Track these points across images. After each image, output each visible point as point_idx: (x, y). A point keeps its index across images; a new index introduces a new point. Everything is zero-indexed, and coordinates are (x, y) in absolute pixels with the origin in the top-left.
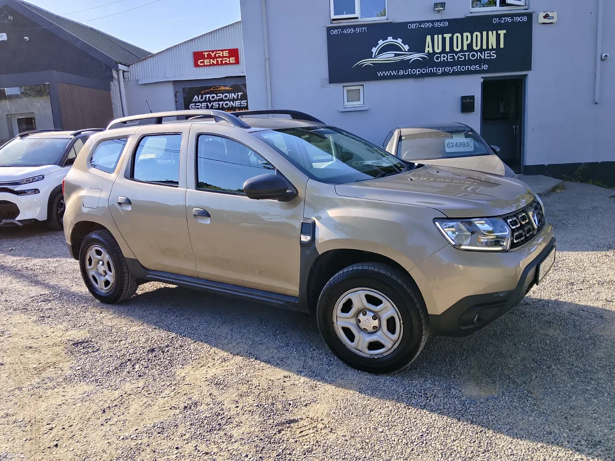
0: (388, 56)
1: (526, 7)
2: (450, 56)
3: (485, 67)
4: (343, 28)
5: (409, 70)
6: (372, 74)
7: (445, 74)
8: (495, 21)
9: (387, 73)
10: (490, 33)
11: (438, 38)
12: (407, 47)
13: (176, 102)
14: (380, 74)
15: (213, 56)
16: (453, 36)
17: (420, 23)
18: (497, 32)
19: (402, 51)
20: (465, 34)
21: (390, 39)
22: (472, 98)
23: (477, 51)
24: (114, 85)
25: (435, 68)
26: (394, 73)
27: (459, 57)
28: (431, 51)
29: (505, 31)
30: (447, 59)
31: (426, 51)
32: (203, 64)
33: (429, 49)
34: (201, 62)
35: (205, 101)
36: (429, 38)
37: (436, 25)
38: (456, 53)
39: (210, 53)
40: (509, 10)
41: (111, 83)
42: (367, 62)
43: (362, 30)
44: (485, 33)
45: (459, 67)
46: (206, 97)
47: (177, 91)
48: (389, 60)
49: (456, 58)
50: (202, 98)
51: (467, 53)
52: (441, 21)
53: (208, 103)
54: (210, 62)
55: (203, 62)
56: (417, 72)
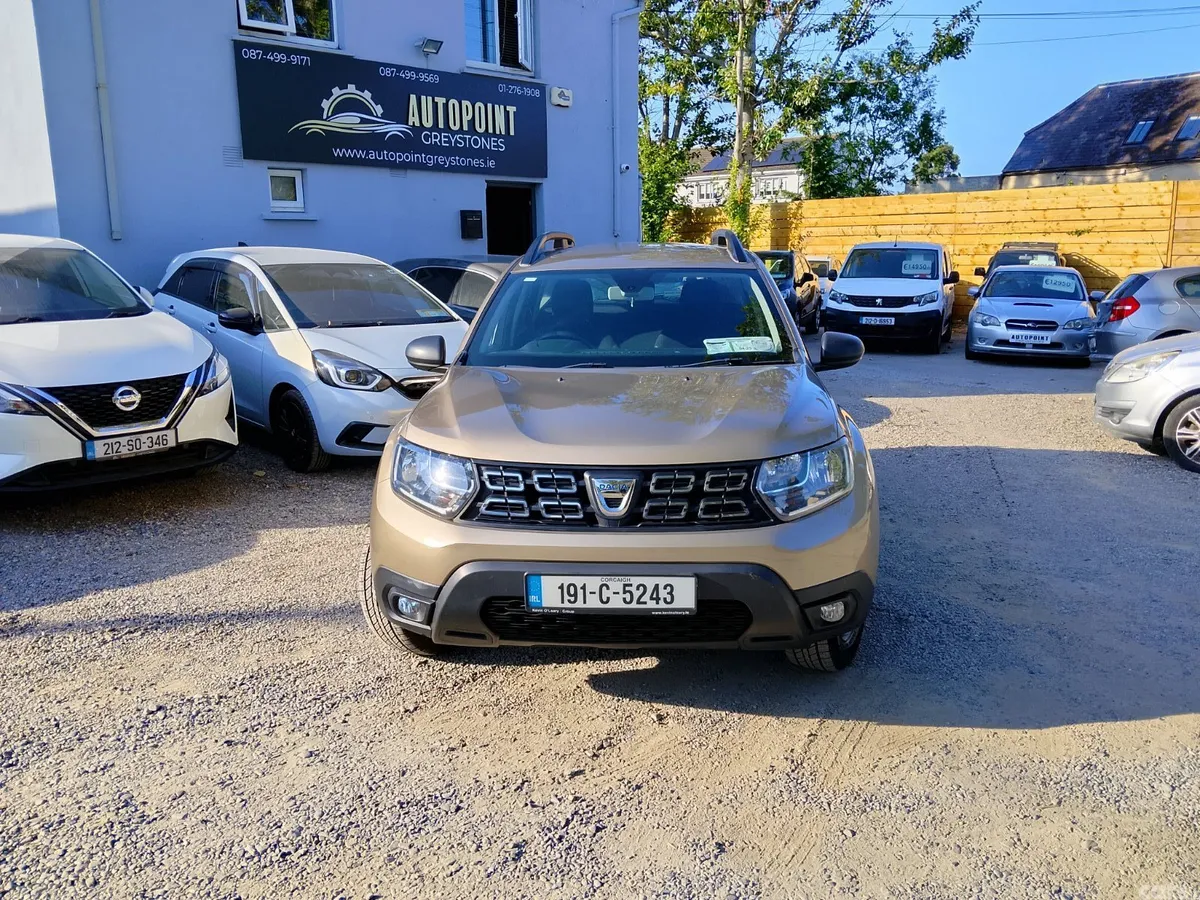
0: (349, 121)
1: (532, 74)
2: (445, 137)
3: (492, 164)
4: (267, 49)
5: (385, 152)
6: (323, 150)
7: (438, 168)
8: (502, 88)
9: (349, 153)
10: (496, 106)
11: (427, 102)
12: (379, 110)
14: (337, 152)
16: (447, 102)
17: (400, 68)
18: (505, 108)
19: (372, 115)
20: (464, 103)
21: (351, 88)
22: (481, 212)
23: (480, 135)
25: (423, 155)
26: (361, 154)
27: (456, 141)
28: (417, 124)
29: (514, 109)
30: (440, 141)
31: (411, 123)
33: (413, 120)
36: (414, 99)
37: (422, 77)
38: (454, 133)
40: (513, 74)
42: (314, 126)
43: (302, 61)
44: (490, 106)
45: (457, 158)
48: (351, 129)
49: (453, 141)
51: (467, 137)
52: (429, 71)
56: (399, 157)
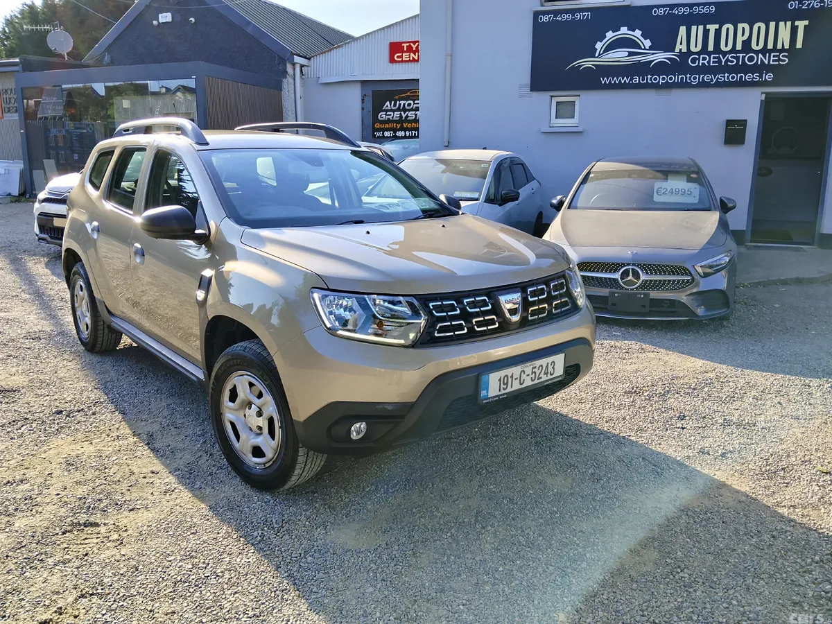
0: (620, 56)
2: (714, 58)
3: (769, 77)
4: (557, 12)
5: (649, 77)
6: (593, 80)
7: (703, 85)
8: (793, 6)
9: (615, 80)
10: (782, 24)
11: (697, 31)
12: (648, 43)
13: (363, 109)
14: (604, 81)
15: (414, 49)
16: (721, 27)
17: (672, 7)
18: (793, 24)
19: (641, 48)
20: (740, 26)
21: (624, 30)
22: (743, 123)
23: (757, 52)
24: (287, 84)
25: (688, 76)
26: (626, 80)
27: (728, 60)
28: (684, 50)
29: (806, 22)
30: (709, 62)
31: (677, 50)
32: (400, 59)
33: (681, 47)
34: (398, 57)
35: (398, 110)
36: (683, 30)
37: (697, 10)
38: (724, 54)
39: (411, 44)
41: (284, 80)
42: (588, 63)
43: (584, 16)
44: (772, 25)
45: (726, 75)
46: (400, 104)
47: (365, 95)
48: (619, 61)
49: (723, 61)
50: (395, 105)
51: (741, 55)
52: (705, 4)
53: (402, 113)
54: (410, 57)
55: (401, 57)
56: (661, 80)
